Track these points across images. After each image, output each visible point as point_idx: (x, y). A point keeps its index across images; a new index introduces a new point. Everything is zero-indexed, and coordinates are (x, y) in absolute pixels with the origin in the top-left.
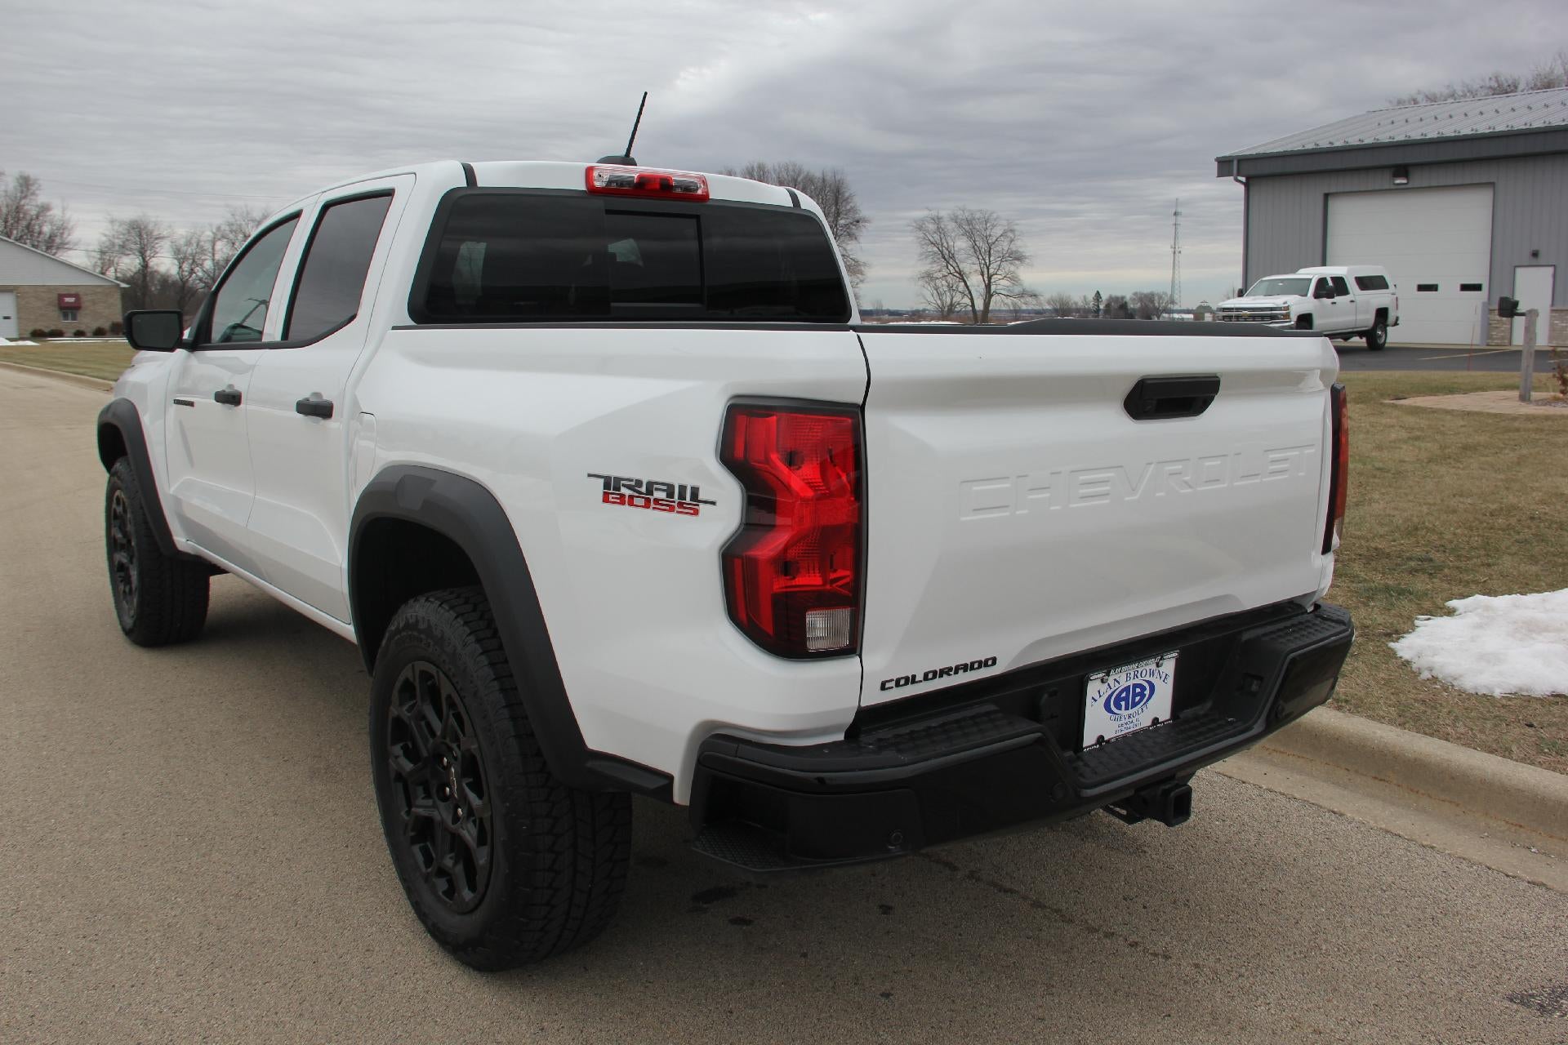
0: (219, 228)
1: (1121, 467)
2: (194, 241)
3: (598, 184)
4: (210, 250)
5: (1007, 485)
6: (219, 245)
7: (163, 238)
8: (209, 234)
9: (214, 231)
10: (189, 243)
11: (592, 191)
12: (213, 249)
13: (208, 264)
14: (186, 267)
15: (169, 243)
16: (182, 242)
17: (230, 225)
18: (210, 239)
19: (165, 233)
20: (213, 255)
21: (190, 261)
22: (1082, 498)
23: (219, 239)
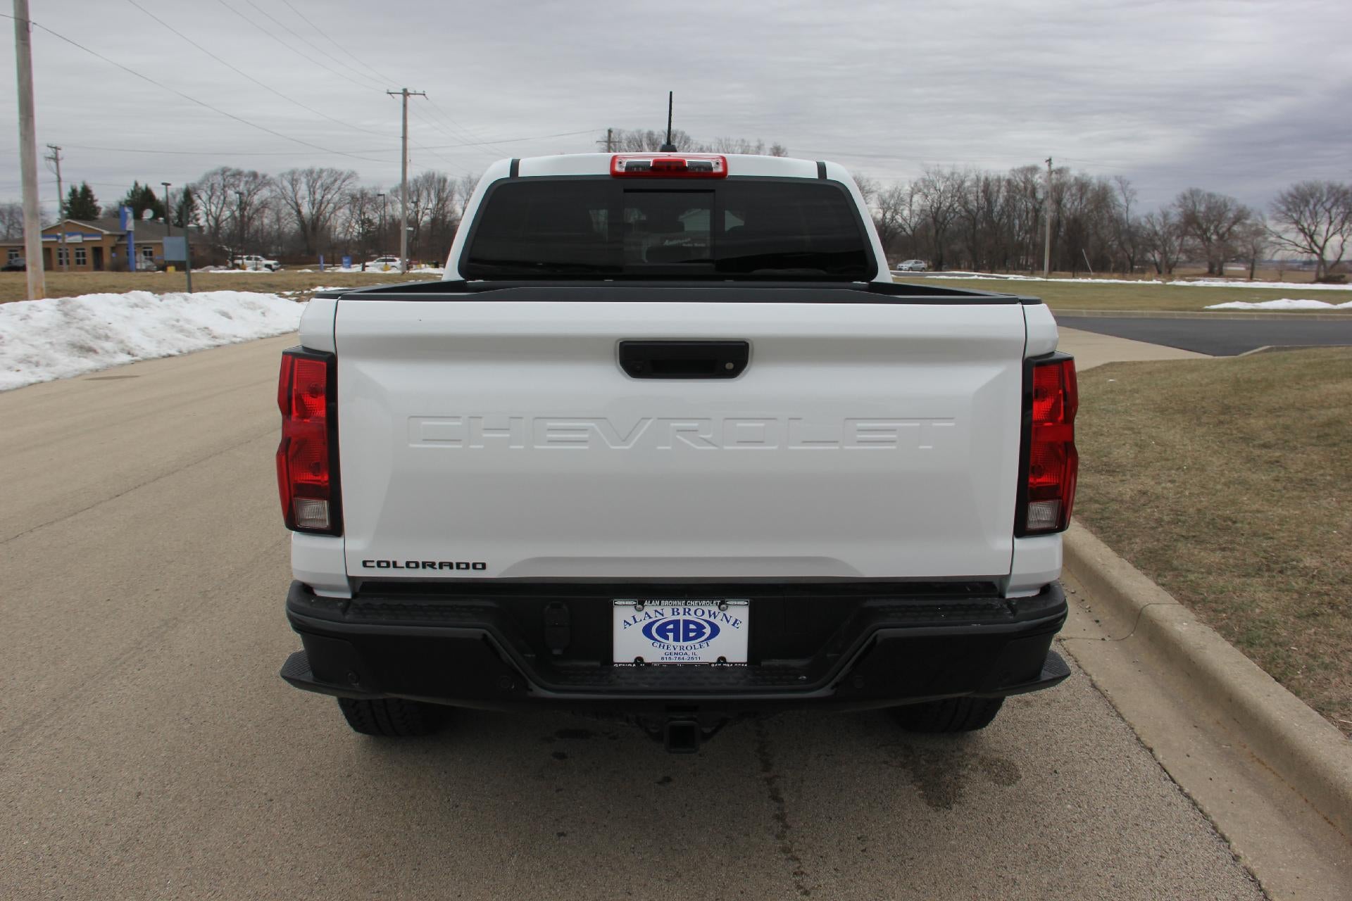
0: (916, 184)
1: (605, 418)
2: (896, 195)
3: (617, 169)
4: (908, 200)
5: (460, 423)
6: (916, 198)
7: (872, 192)
8: (907, 189)
9: (912, 186)
10: (892, 196)
11: (615, 174)
12: (911, 201)
13: (906, 213)
14: (888, 215)
15: (877, 196)
16: (887, 195)
17: (924, 180)
18: (908, 192)
19: (874, 188)
20: (911, 205)
21: (893, 210)
22: (549, 441)
23: (916, 193)
